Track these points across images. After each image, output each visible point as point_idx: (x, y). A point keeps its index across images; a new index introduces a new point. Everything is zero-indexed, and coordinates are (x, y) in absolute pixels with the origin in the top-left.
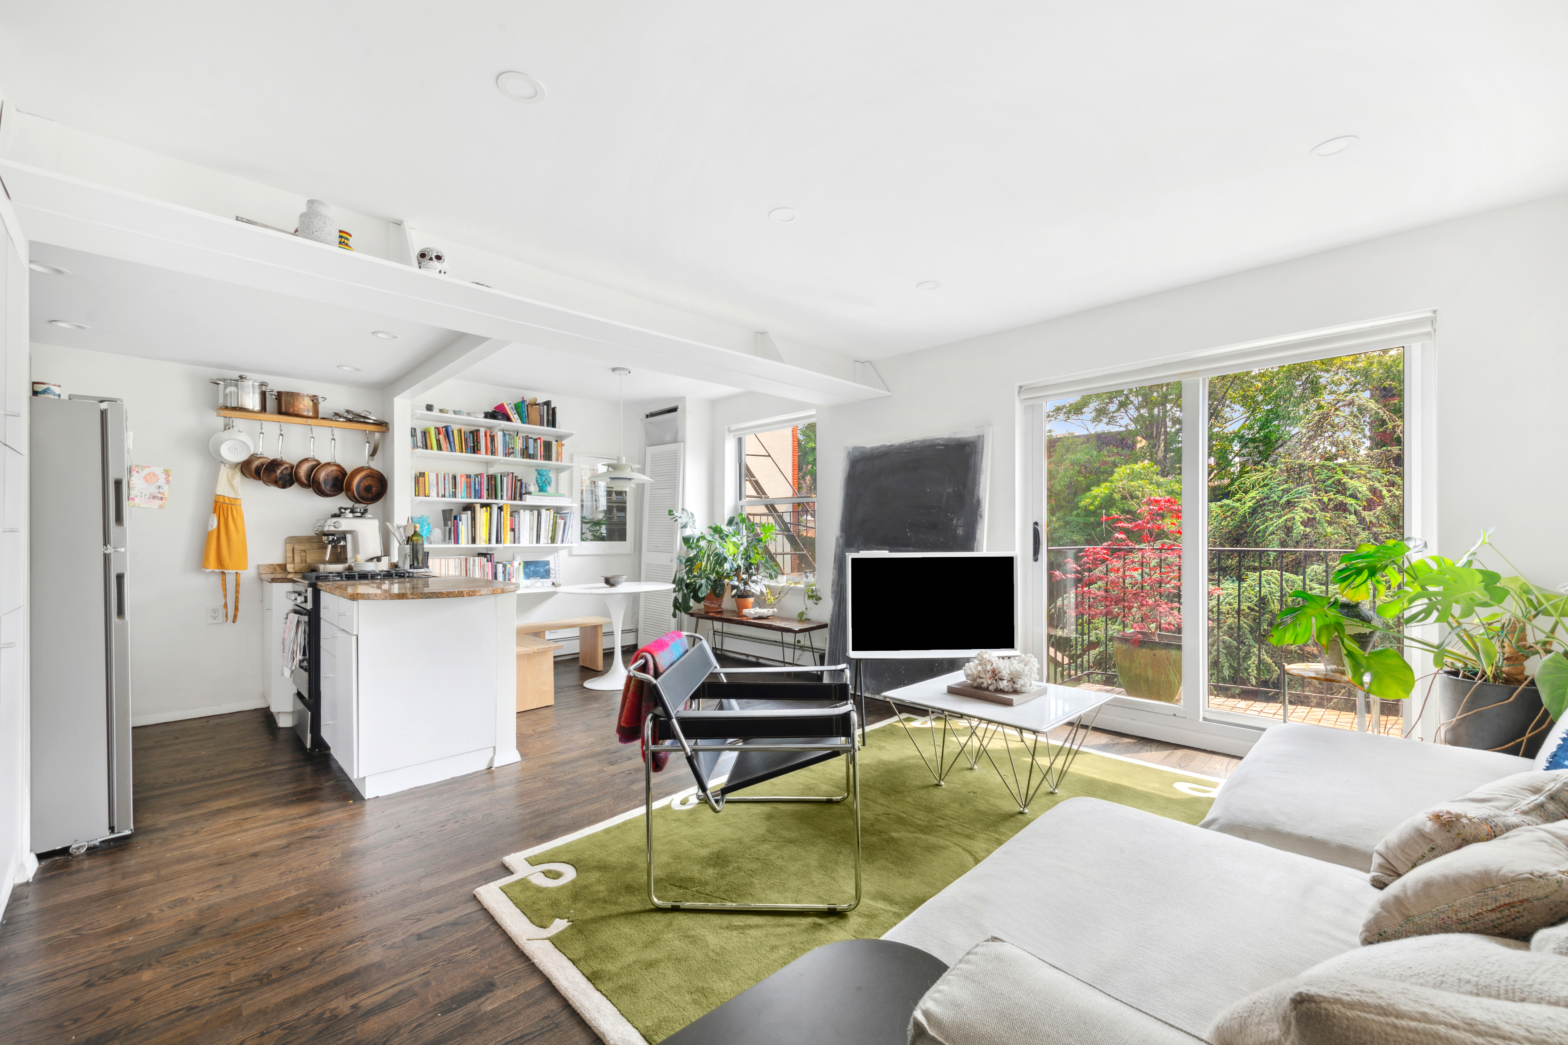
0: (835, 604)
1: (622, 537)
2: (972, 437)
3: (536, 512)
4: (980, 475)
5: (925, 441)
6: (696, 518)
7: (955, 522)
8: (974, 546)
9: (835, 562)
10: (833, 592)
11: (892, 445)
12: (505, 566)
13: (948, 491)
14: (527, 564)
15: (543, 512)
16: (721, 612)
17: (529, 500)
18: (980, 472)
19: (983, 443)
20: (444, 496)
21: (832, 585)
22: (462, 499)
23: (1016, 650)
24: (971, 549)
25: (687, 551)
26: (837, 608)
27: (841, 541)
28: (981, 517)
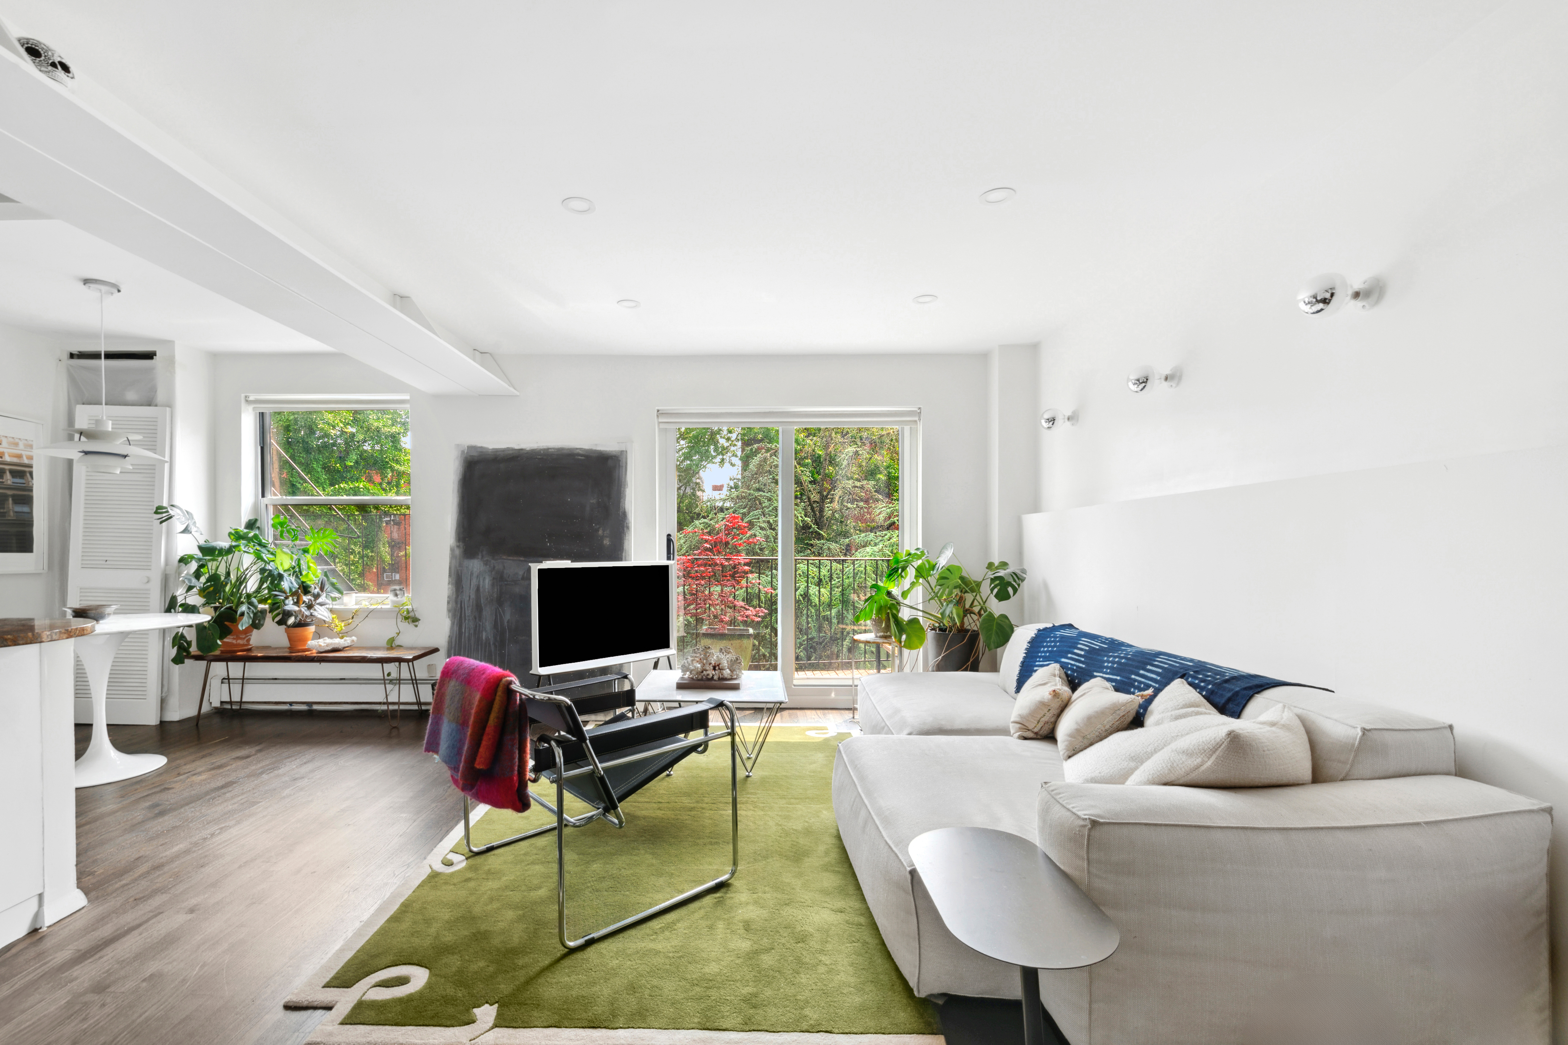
0: (453, 624)
1: (24, 545)
2: (615, 451)
4: (624, 488)
5: (562, 449)
6: (195, 518)
7: (600, 532)
8: (622, 555)
9: (450, 576)
10: (449, 611)
11: (522, 450)
13: (592, 501)
16: (249, 650)
18: (625, 485)
19: (626, 459)
21: (448, 603)
23: (672, 649)
24: (619, 559)
25: (179, 567)
26: (456, 628)
27: (457, 552)
28: (628, 528)
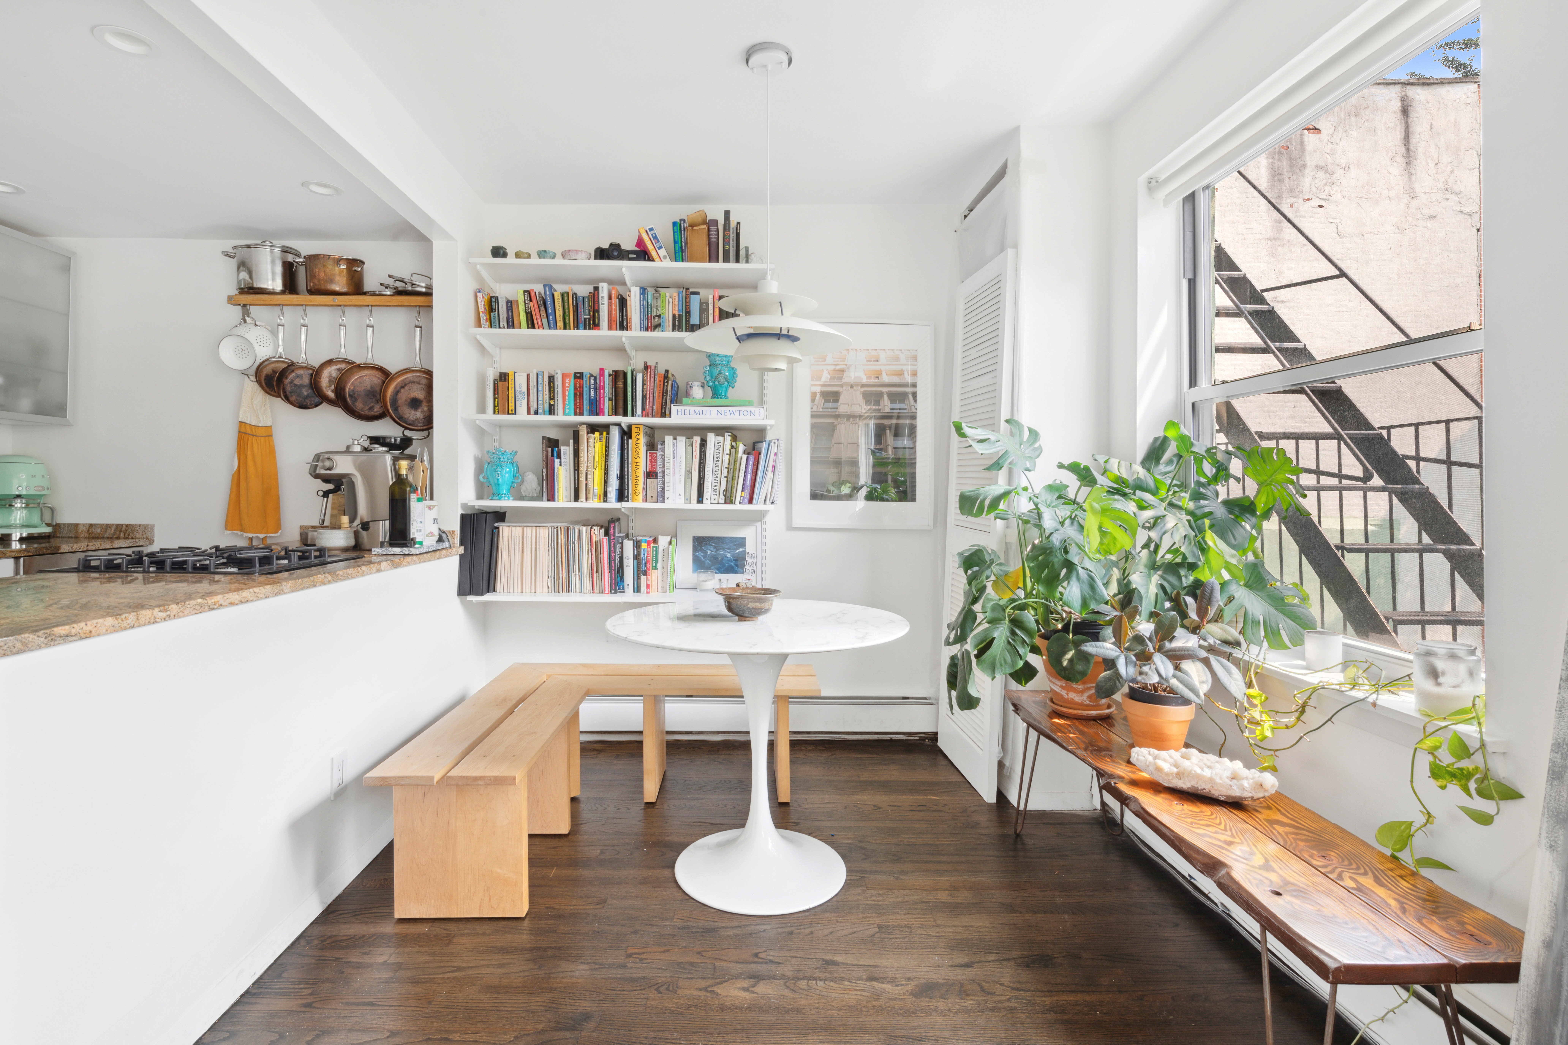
1: (906, 493)
3: (697, 440)
6: (1043, 442)
12: (637, 545)
14: (700, 543)
15: (711, 438)
17: (679, 415)
20: (536, 413)
22: (566, 416)
